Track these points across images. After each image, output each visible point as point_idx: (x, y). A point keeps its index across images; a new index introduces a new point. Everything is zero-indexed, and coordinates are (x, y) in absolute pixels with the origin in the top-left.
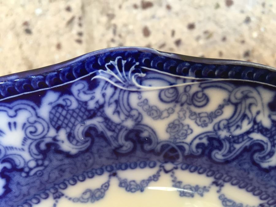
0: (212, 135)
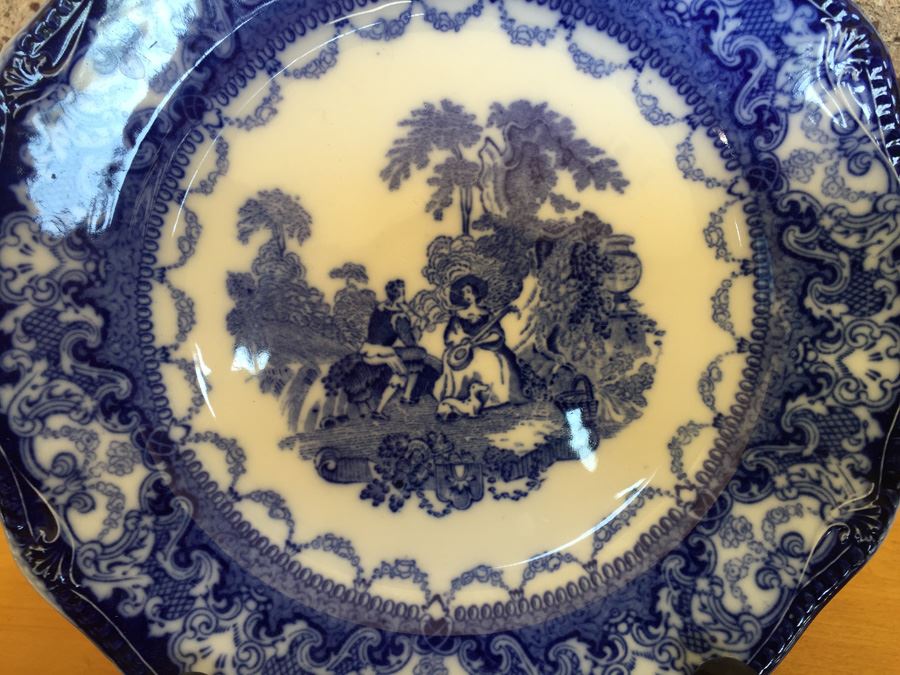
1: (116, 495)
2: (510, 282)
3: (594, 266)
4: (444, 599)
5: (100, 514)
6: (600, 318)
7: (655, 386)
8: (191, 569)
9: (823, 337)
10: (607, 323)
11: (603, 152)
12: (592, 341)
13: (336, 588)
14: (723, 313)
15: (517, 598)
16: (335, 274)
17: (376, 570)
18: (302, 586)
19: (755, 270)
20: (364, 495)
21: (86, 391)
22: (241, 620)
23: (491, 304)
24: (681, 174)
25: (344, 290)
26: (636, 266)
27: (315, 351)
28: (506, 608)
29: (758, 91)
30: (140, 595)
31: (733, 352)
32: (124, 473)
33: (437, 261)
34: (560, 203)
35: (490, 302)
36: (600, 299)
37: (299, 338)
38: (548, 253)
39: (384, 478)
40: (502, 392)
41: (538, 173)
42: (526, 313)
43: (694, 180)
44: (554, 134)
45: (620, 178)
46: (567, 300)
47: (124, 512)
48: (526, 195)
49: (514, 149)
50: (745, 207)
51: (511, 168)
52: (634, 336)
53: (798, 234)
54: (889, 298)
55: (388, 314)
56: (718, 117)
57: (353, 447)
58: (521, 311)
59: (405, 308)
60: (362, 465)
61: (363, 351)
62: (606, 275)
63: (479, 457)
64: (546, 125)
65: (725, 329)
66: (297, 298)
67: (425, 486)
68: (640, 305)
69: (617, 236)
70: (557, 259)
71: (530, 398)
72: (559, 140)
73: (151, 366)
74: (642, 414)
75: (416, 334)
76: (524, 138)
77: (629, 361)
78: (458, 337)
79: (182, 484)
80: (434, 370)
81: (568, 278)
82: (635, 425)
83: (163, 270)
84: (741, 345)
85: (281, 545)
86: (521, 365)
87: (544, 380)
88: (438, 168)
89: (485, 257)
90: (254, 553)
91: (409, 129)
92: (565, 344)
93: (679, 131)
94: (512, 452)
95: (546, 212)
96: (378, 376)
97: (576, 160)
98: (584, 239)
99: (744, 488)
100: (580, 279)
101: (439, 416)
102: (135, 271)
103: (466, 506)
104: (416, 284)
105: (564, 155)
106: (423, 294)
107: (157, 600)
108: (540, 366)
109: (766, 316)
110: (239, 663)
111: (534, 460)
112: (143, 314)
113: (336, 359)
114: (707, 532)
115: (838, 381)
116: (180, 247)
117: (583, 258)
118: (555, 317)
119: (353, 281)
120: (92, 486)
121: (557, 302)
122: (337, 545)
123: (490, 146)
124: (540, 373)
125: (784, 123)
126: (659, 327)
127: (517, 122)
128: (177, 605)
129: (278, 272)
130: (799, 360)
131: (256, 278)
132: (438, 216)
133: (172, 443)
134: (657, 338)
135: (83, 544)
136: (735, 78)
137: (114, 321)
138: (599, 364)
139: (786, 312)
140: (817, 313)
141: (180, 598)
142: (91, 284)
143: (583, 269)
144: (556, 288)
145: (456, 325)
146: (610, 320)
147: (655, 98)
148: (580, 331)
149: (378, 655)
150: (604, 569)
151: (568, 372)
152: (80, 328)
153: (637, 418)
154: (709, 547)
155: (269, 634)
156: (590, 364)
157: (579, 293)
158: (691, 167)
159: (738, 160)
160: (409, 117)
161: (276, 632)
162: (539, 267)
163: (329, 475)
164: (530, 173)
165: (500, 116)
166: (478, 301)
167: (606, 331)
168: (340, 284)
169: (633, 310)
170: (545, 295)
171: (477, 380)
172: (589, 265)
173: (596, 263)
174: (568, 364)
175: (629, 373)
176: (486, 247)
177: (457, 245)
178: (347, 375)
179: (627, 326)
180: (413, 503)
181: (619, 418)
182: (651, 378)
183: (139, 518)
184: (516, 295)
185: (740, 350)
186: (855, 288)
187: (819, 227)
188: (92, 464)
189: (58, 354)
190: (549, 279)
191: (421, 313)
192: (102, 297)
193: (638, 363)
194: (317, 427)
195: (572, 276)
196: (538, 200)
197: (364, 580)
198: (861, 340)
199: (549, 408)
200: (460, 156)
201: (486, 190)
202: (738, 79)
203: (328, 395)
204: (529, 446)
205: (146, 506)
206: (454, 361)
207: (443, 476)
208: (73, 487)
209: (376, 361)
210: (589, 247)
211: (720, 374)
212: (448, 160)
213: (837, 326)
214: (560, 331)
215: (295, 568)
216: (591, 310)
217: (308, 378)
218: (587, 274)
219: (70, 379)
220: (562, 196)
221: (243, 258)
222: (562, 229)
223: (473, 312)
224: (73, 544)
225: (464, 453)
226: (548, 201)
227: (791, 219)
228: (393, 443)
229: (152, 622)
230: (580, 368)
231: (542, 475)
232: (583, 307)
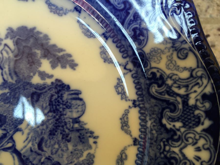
3: (61, 106)
6: (65, 131)
9: (172, 138)
10: (69, 134)
11: (64, 51)
12: (61, 144)
14: (126, 126)
19: (139, 105)
23: (8, 128)
24: (103, 60)
26: (83, 105)
29: (133, 21)
31: (132, 145)
34: (43, 75)
35: (8, 126)
36: (65, 122)
41: (31, 61)
43: (109, 63)
44: (39, 42)
45: (73, 63)
46: (48, 124)
48: (25, 72)
49: (19, 49)
50: (132, 75)
52: (83, 140)
53: (157, 88)
54: (202, 119)
56: (116, 34)
58: (24, 130)
62: (67, 110)
64: (35, 38)
65: (127, 134)
68: (85, 124)
69: (72, 90)
70: (42, 103)
72: (42, 45)
76: (24, 44)
77: (81, 153)
81: (48, 112)
84: (135, 141)
86: (24, 159)
89: (5, 103)
92: (48, 146)
97: (51, 54)
98: (56, 92)
100: (54, 112)
105: (45, 52)
108: (34, 159)
109: (145, 127)
115: (181, 161)
117: (56, 102)
118: (42, 133)
125: (146, 36)
126: (95, 135)
127: (20, 36)
130: (162, 151)
134: (95, 140)
136: (122, 15)
138: (65, 155)
139: (154, 126)
140: (169, 126)
143: (56, 107)
146: (70, 133)
148: (55, 139)
151: (49, 161)
156: (61, 156)
157: (54, 120)
158: (107, 57)
159: (127, 53)
164: (27, 61)
165: (12, 34)
167: (68, 138)
169: (82, 127)
172: (59, 105)
173: (63, 104)
174: (49, 156)
175: (81, 159)
179: (79, 135)
182: (93, 161)
185: (135, 144)
186: (185, 114)
187: (166, 85)
193: (85, 154)
195: (50, 111)
198: (190, 141)
201: (4, 70)
202: (124, 15)
210: (58, 97)
211: (126, 156)
213: (178, 133)
214: (44, 140)
216: (61, 128)
218: (57, 110)
220: (44, 72)
222: (44, 88)
227: (153, 81)
232: (56, 127)
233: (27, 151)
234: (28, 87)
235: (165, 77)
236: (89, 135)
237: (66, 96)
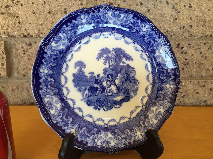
0: (54, 95)
1: (56, 107)
2: (116, 74)
3: (129, 72)
4: (107, 124)
5: (54, 110)
7: (138, 90)
8: (68, 119)
9: (162, 82)
11: (129, 55)
13: (90, 123)
15: (118, 124)
16: (89, 73)
17: (96, 120)
18: (85, 122)
19: (152, 73)
20: (94, 108)
21: (52, 91)
22: (76, 127)
24: (141, 58)
25: (91, 76)
27: (86, 85)
28: (117, 125)
29: (151, 47)
30: (61, 123)
32: (58, 104)
33: (105, 71)
34: (123, 63)
37: (84, 83)
38: (122, 70)
39: (97, 105)
40: (115, 91)
42: (119, 79)
47: (58, 110)
49: (116, 55)
50: (151, 63)
51: (116, 57)
53: (158, 67)
54: (172, 76)
55: (98, 79)
57: (92, 100)
59: (100, 79)
60: (94, 103)
61: (94, 85)
62: (131, 73)
63: (112, 102)
66: (83, 77)
67: (104, 106)
71: (120, 92)
72: (123, 53)
73: (61, 88)
74: (137, 95)
75: (102, 83)
76: (118, 53)
78: (108, 83)
79: (66, 106)
80: (105, 88)
82: (136, 96)
83: (63, 73)
85: (81, 116)
87: (122, 89)
88: (105, 57)
90: (77, 117)
91: (100, 52)
93: (141, 52)
94: (117, 101)
95: (121, 64)
96: (96, 89)
99: (152, 105)
100: (127, 74)
101: (106, 95)
102: (59, 73)
103: (110, 109)
104: (102, 75)
106: (103, 76)
107: (63, 124)
108: (121, 87)
110: (76, 133)
111: (120, 102)
112: (60, 80)
113: (90, 87)
114: (147, 112)
115: (165, 88)
116: (65, 69)
119: (92, 74)
120: (53, 106)
121: (123, 78)
122: (90, 116)
123: (113, 54)
124: (121, 88)
126: (139, 81)
128: (66, 125)
129: (81, 73)
130: (159, 86)
131: (77, 74)
132: (105, 65)
133: (64, 100)
134: (139, 83)
135: (52, 115)
137: (56, 80)
138: (130, 87)
139: (157, 79)
140: (162, 79)
141: (67, 123)
142: (53, 75)
144: (123, 75)
145: (108, 81)
147: (137, 48)
149: (97, 132)
150: (132, 119)
152: (51, 81)
153: (136, 95)
154: (147, 114)
155: (80, 129)
160: (100, 50)
161: (81, 129)
162: (121, 72)
163: (89, 105)
166: (111, 77)
168: (90, 75)
170: (122, 76)
171: (111, 90)
175: (135, 88)
176: (113, 69)
177: (108, 69)
178: (91, 89)
180: (102, 109)
181: (133, 95)
183: (60, 111)
184: (117, 77)
188: (53, 102)
189: (48, 85)
190: (122, 74)
191: (103, 79)
192: (54, 77)
193: (136, 87)
194: (87, 97)
195: (125, 74)
196: (120, 62)
197: (94, 122)
198: (168, 82)
199: (123, 94)
200: (108, 56)
201: (112, 61)
203: (88, 92)
204: (120, 100)
205: (61, 109)
206: (108, 87)
207: (106, 105)
208: (50, 106)
209: (95, 87)
211: (148, 88)
212: (106, 56)
213: (165, 80)
215: (84, 119)
217: (85, 90)
218: (128, 73)
219: (50, 89)
221: (75, 71)
222: (124, 66)
223: (111, 79)
224: (50, 115)
225: (110, 101)
226: (122, 62)
228: (99, 100)
229: (62, 127)
230: (127, 88)
231: (122, 104)
233: (119, 85)
234: (119, 66)
235: (161, 64)
236: (137, 81)
237: (130, 69)
